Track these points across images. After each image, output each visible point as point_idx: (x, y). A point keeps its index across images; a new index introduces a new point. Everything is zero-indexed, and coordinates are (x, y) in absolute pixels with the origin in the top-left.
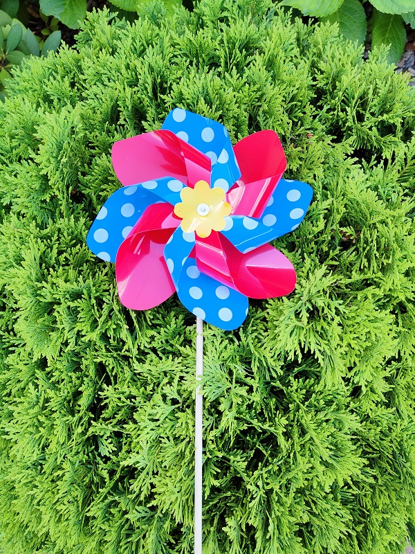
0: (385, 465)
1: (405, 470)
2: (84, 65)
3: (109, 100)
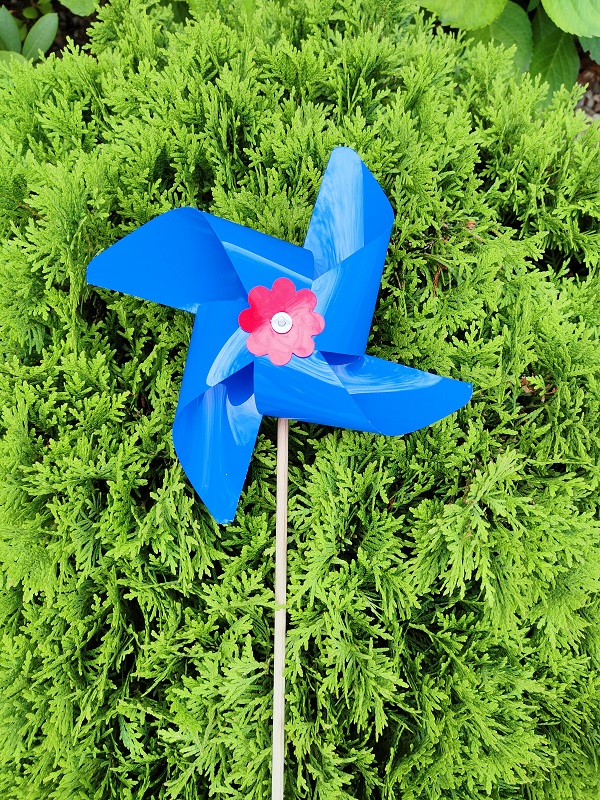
0: (565, 738)
2: (106, 83)
3: (154, 145)
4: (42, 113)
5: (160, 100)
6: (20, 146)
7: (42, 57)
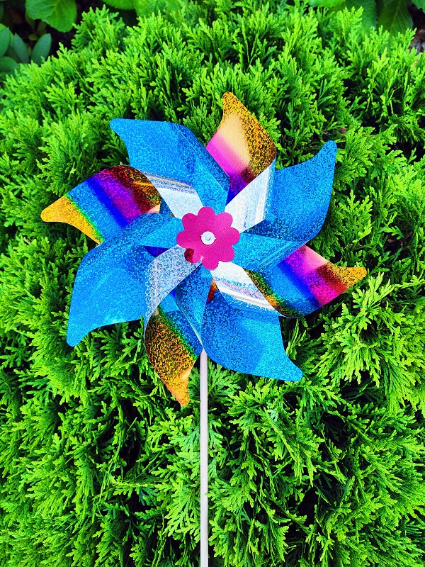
3: (122, 104)
5: (125, 72)
7: (43, 60)
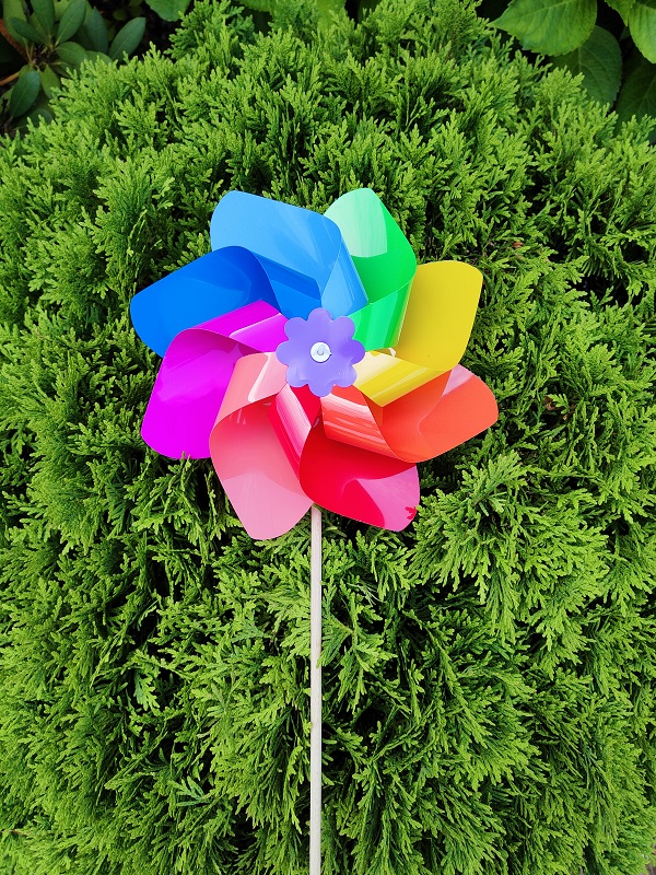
0: (564, 758)
1: (593, 769)
2: (181, 87)
3: (219, 148)
4: (119, 111)
5: (229, 106)
6: (98, 140)
7: (126, 59)
